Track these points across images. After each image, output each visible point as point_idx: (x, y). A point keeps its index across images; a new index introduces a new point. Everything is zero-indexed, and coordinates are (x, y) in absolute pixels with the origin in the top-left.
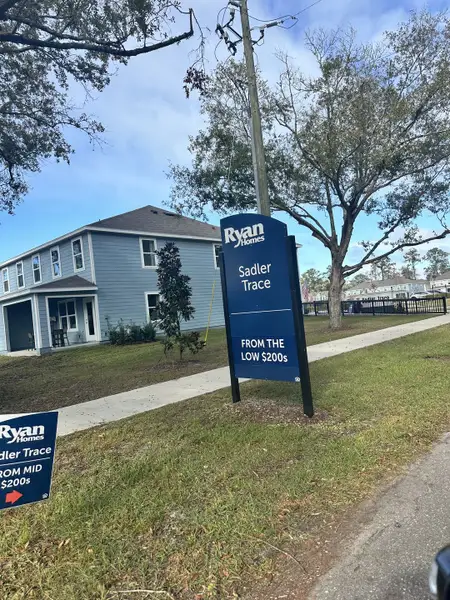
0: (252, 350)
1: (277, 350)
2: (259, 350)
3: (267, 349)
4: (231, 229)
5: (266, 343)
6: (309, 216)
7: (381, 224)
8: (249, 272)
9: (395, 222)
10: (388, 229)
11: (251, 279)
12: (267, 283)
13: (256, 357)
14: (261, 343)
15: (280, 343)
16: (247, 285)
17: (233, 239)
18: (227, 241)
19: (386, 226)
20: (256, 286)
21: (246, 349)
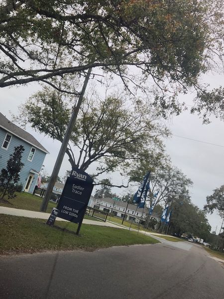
0: (66, 210)
1: (75, 213)
2: (69, 211)
3: (72, 212)
4: (76, 172)
5: (72, 210)
6: (71, 150)
7: (98, 168)
8: (76, 187)
9: (104, 170)
10: (99, 172)
11: (76, 189)
12: (81, 193)
13: (67, 213)
14: (71, 209)
15: (77, 211)
16: (73, 190)
17: (75, 175)
18: (73, 174)
19: (99, 170)
20: (77, 192)
21: (64, 209)
